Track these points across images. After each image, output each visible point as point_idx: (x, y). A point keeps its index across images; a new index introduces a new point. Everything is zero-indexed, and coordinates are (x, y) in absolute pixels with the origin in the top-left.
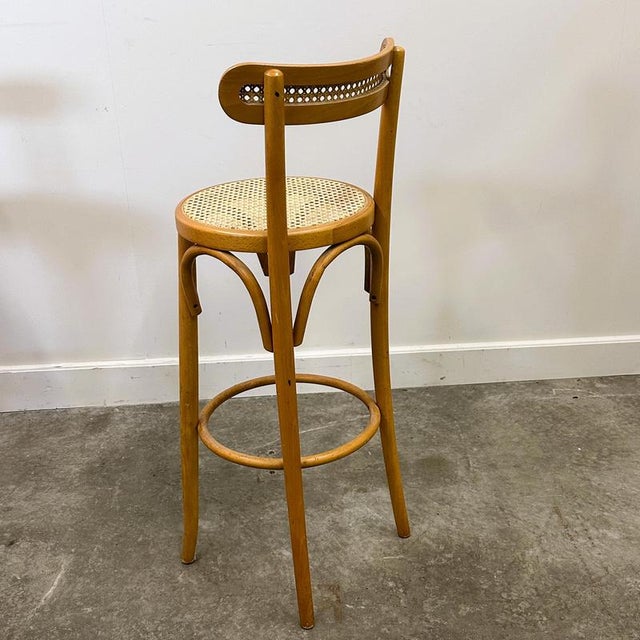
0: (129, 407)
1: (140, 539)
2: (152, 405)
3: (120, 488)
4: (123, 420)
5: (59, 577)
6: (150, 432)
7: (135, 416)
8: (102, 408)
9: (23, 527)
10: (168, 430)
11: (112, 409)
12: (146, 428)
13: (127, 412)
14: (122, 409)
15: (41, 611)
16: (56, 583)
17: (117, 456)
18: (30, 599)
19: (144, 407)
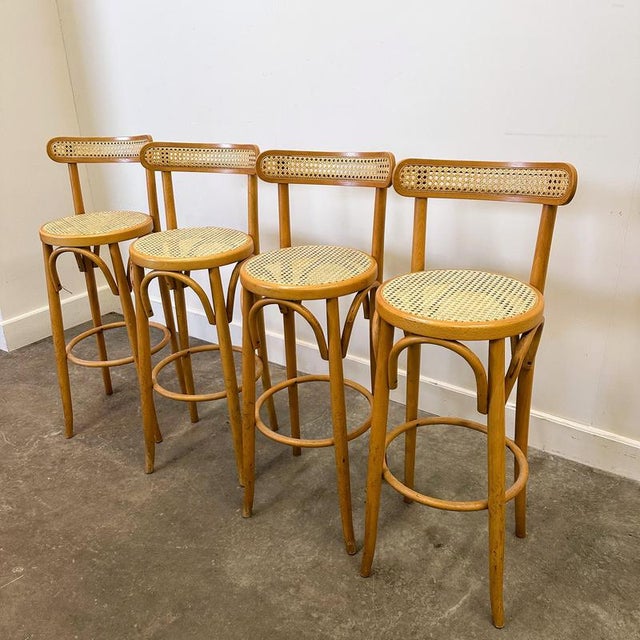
0: (563, 459)
1: (539, 598)
2: (584, 466)
3: (535, 537)
4: (555, 470)
5: (465, 598)
6: (575, 493)
7: (566, 471)
8: (540, 451)
9: (450, 536)
10: (591, 497)
11: (548, 455)
12: (572, 486)
13: (560, 464)
14: (557, 458)
15: (442, 622)
16: (461, 602)
17: (541, 503)
18: (437, 607)
19: (577, 465)
